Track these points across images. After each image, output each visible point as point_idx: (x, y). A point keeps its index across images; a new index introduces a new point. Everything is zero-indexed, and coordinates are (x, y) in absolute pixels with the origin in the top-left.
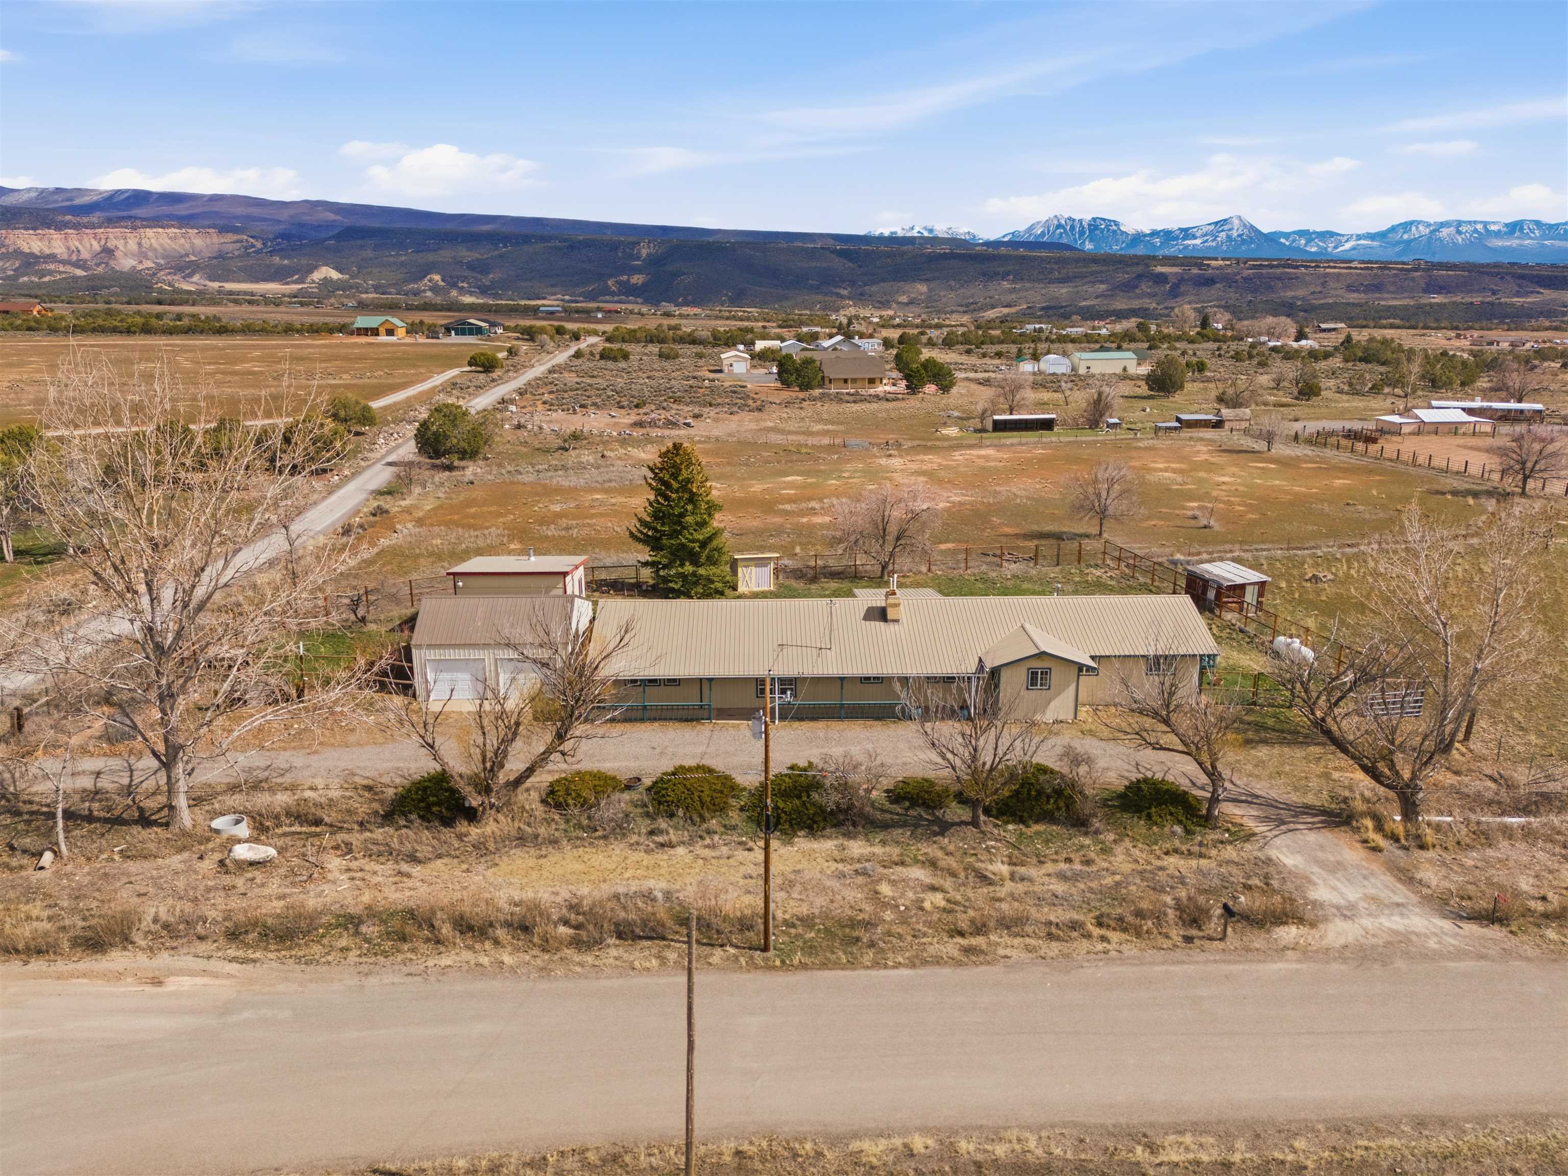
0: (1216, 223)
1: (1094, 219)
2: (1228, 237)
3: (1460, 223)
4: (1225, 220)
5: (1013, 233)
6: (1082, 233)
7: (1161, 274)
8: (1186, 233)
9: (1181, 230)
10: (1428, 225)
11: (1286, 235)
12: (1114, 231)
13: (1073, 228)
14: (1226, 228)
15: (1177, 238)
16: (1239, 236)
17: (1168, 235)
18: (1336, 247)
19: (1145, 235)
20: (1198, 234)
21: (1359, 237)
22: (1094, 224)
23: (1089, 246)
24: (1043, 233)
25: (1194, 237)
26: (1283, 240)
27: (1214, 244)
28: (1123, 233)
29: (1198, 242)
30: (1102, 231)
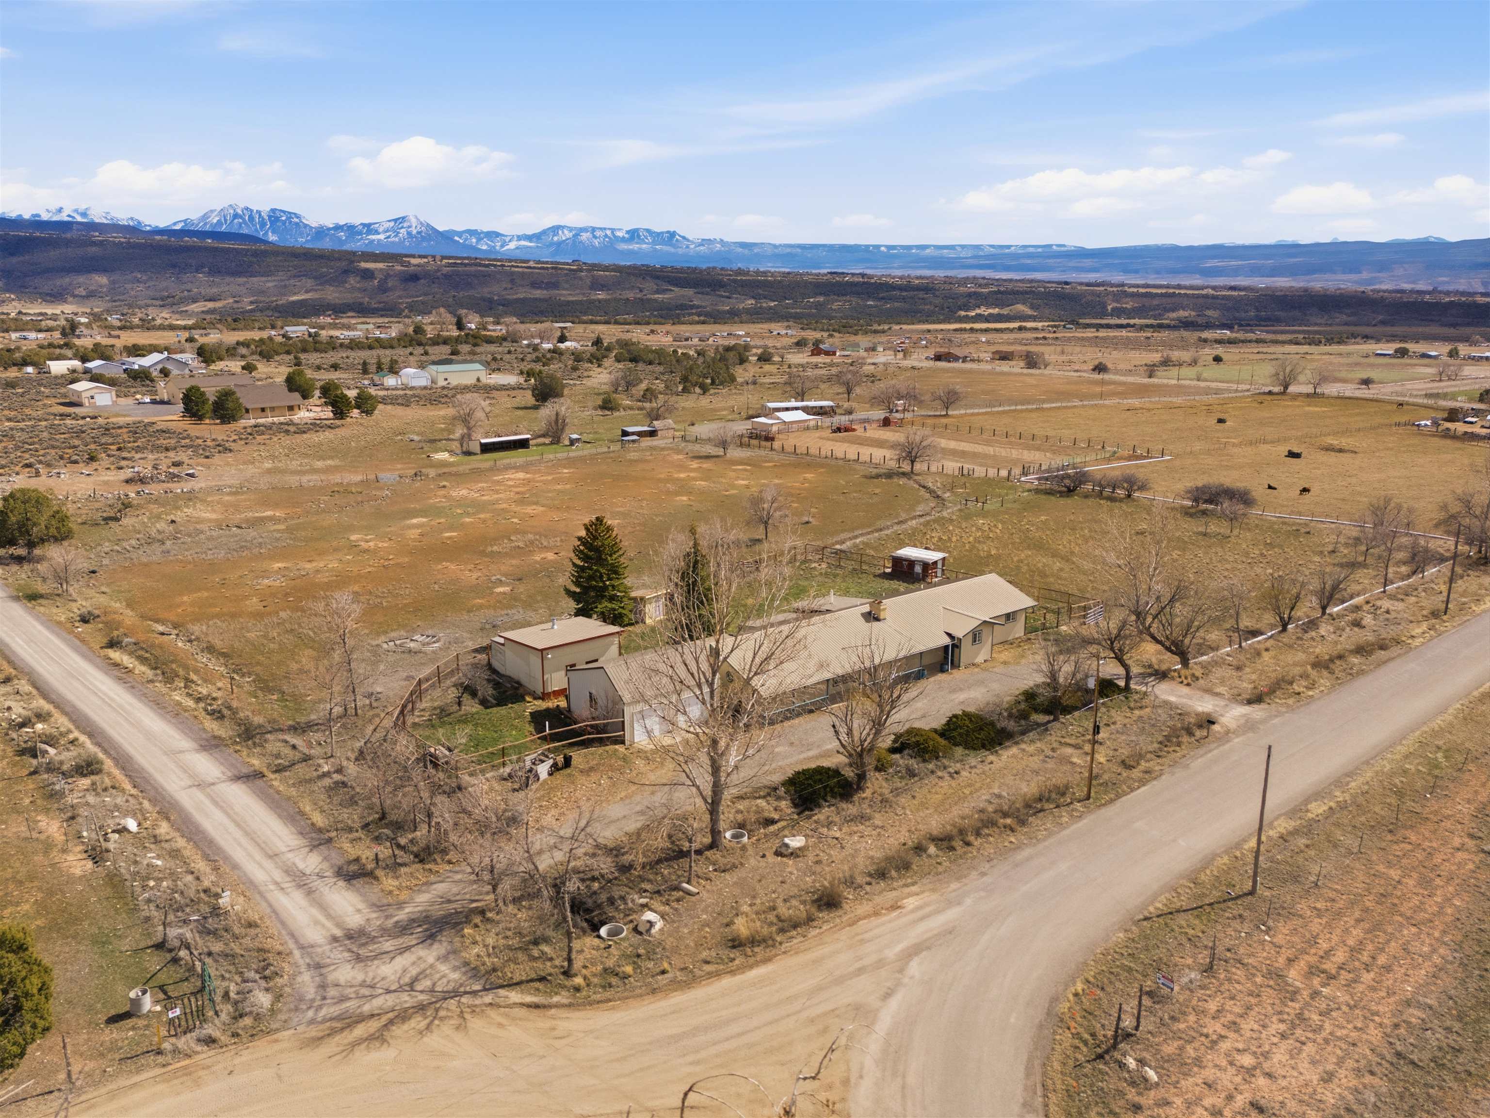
0: (395, 220)
1: (273, 210)
2: (409, 233)
3: (594, 229)
4: (403, 218)
5: (185, 221)
6: (263, 224)
7: (367, 270)
8: (369, 228)
9: (364, 225)
10: (571, 229)
11: (460, 234)
12: (297, 224)
13: (251, 218)
14: (405, 225)
15: (360, 233)
16: (419, 233)
17: (350, 229)
18: (502, 246)
19: (329, 229)
20: (381, 230)
21: (519, 238)
22: (275, 216)
23: (272, 238)
24: (219, 223)
25: (377, 232)
26: (456, 238)
27: (397, 239)
28: (306, 226)
29: (381, 237)
30: (284, 222)
